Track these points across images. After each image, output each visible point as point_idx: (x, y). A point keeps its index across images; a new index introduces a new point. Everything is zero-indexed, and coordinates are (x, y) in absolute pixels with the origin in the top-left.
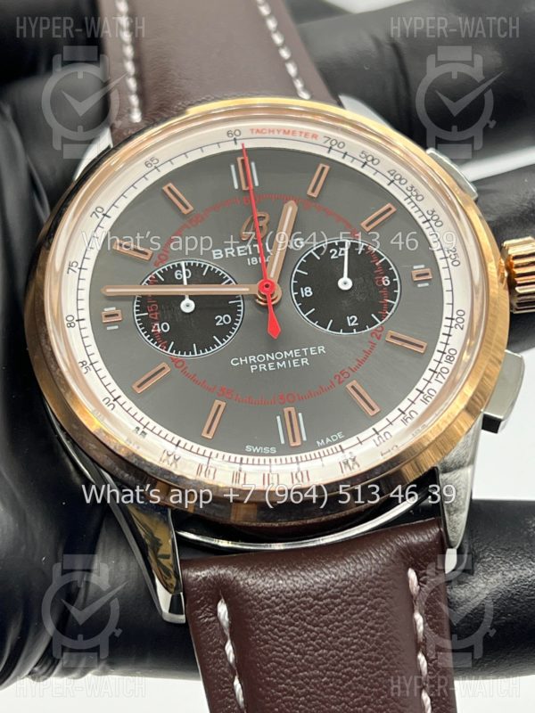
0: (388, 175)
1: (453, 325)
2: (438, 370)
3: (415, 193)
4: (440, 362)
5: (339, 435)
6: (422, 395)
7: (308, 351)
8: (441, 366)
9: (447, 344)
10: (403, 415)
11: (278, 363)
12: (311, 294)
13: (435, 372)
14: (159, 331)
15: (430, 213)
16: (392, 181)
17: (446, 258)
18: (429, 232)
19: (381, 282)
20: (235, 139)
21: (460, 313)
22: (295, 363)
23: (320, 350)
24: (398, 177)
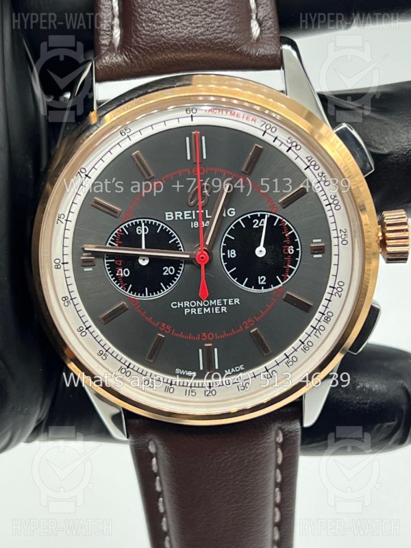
0: (306, 161)
1: (334, 293)
2: (317, 328)
4: (319, 321)
6: (303, 345)
7: (227, 302)
8: (320, 324)
10: (287, 359)
12: (235, 255)
14: (122, 275)
15: (333, 197)
16: (308, 167)
17: (338, 237)
18: (329, 214)
19: (287, 251)
20: (192, 116)
21: (341, 284)
22: (216, 310)
23: (235, 302)
24: (313, 163)
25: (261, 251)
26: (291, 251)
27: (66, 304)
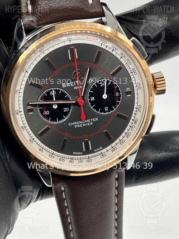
0: (120, 55)
1: (137, 111)
2: (132, 126)
3: (128, 62)
4: (132, 123)
5: (101, 148)
6: (126, 135)
7: (93, 120)
8: (132, 125)
9: (135, 117)
10: (120, 142)
11: (83, 124)
12: (94, 99)
13: (131, 127)
14: (46, 114)
15: (133, 69)
16: (122, 57)
17: (137, 86)
18: (132, 77)
19: (116, 95)
20: (70, 40)
21: (140, 106)
22: (88, 124)
23: (96, 119)
24: (123, 56)
25: (105, 96)
26: (117, 95)
27: (23, 130)
